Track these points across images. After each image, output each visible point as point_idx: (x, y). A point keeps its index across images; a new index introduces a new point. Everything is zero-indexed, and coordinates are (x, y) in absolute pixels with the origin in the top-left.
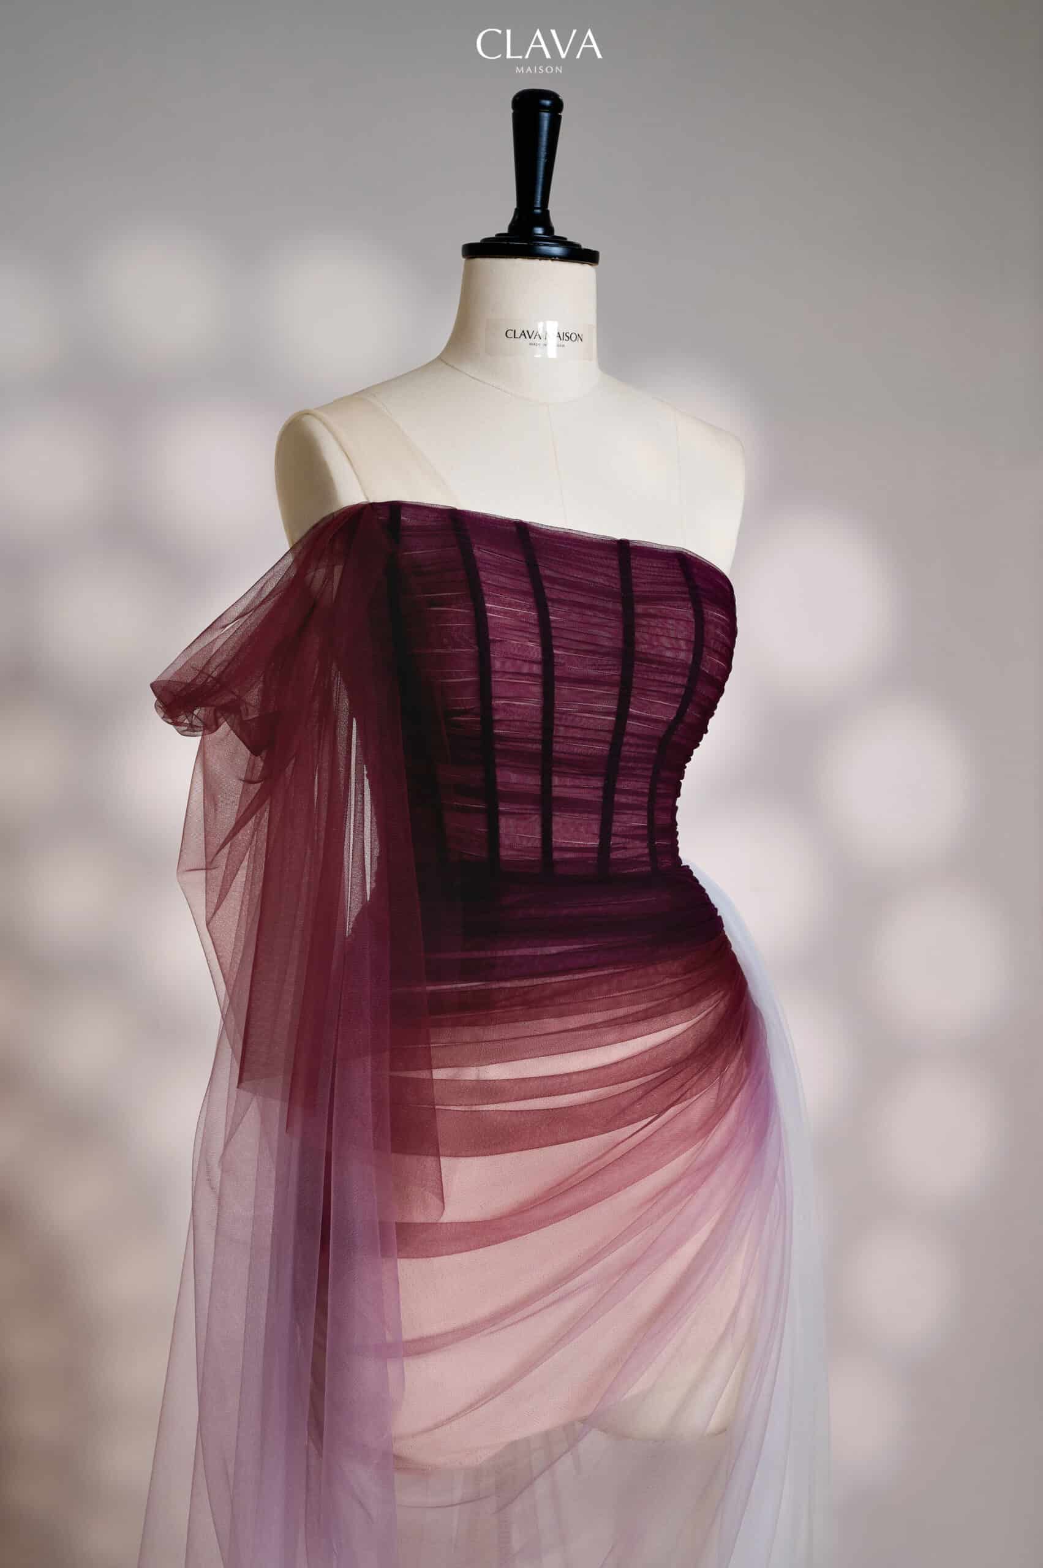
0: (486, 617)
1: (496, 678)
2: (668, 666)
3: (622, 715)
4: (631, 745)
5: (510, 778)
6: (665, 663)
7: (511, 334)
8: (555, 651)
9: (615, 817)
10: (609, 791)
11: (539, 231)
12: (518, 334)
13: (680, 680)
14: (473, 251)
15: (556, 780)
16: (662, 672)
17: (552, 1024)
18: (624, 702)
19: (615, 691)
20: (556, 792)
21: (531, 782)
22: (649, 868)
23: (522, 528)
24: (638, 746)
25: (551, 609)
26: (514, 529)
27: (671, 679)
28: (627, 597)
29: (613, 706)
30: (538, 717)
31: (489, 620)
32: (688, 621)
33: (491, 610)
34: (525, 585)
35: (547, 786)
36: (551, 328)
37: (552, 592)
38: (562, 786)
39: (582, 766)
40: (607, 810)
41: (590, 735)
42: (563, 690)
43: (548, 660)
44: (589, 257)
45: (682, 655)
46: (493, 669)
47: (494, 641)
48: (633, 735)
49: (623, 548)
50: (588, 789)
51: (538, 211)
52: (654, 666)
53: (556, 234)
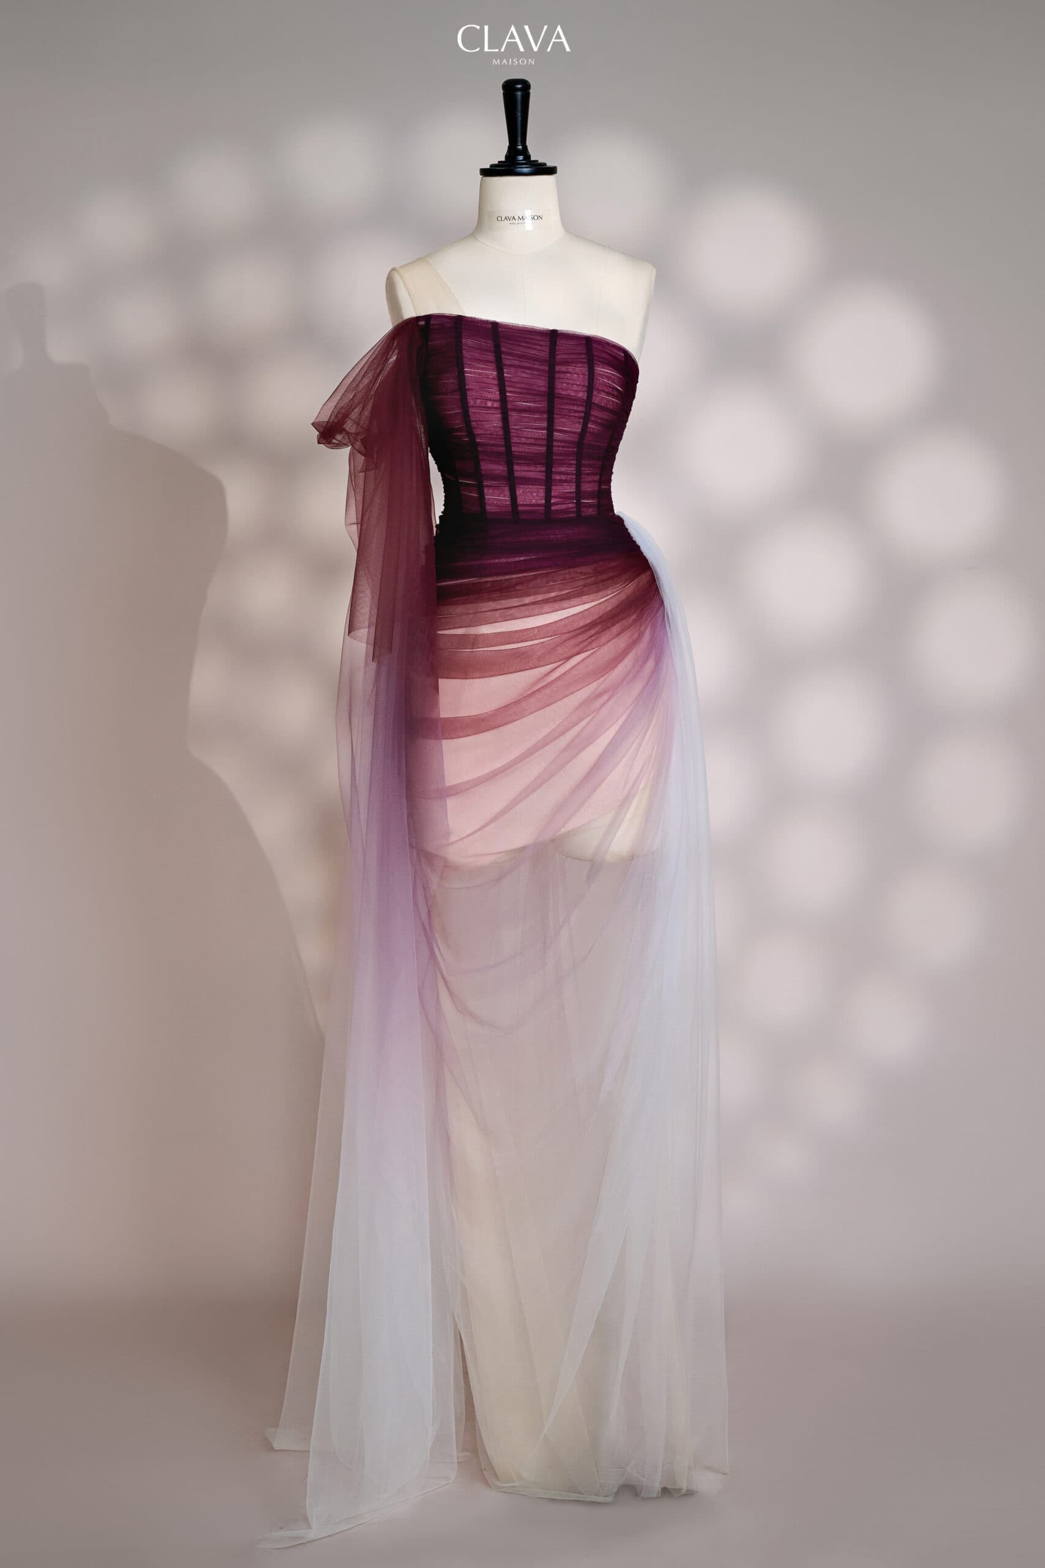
0: (464, 375)
1: (471, 410)
2: (573, 401)
3: (550, 429)
4: (558, 446)
5: (487, 467)
6: (571, 399)
7: (499, 219)
8: (508, 394)
9: (553, 488)
10: (549, 473)
11: (521, 158)
12: (503, 219)
13: (580, 409)
14: (486, 173)
15: (516, 468)
16: (570, 404)
17: (515, 602)
18: (551, 421)
19: (545, 416)
20: (517, 474)
21: (500, 469)
22: (575, 515)
23: (495, 325)
24: (563, 447)
25: (505, 370)
26: (490, 326)
27: (575, 408)
28: (552, 362)
29: (545, 424)
30: (501, 432)
31: (466, 378)
32: (584, 374)
33: (467, 372)
34: (491, 357)
35: (511, 471)
36: (528, 214)
37: (507, 360)
38: (520, 470)
39: (530, 459)
40: (548, 483)
41: (533, 441)
42: (514, 416)
43: (503, 400)
44: (551, 171)
45: (580, 394)
46: (469, 405)
47: (469, 390)
48: (558, 441)
49: (553, 336)
50: (536, 472)
51: (520, 147)
52: (565, 401)
53: (532, 159)
